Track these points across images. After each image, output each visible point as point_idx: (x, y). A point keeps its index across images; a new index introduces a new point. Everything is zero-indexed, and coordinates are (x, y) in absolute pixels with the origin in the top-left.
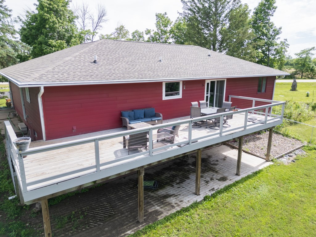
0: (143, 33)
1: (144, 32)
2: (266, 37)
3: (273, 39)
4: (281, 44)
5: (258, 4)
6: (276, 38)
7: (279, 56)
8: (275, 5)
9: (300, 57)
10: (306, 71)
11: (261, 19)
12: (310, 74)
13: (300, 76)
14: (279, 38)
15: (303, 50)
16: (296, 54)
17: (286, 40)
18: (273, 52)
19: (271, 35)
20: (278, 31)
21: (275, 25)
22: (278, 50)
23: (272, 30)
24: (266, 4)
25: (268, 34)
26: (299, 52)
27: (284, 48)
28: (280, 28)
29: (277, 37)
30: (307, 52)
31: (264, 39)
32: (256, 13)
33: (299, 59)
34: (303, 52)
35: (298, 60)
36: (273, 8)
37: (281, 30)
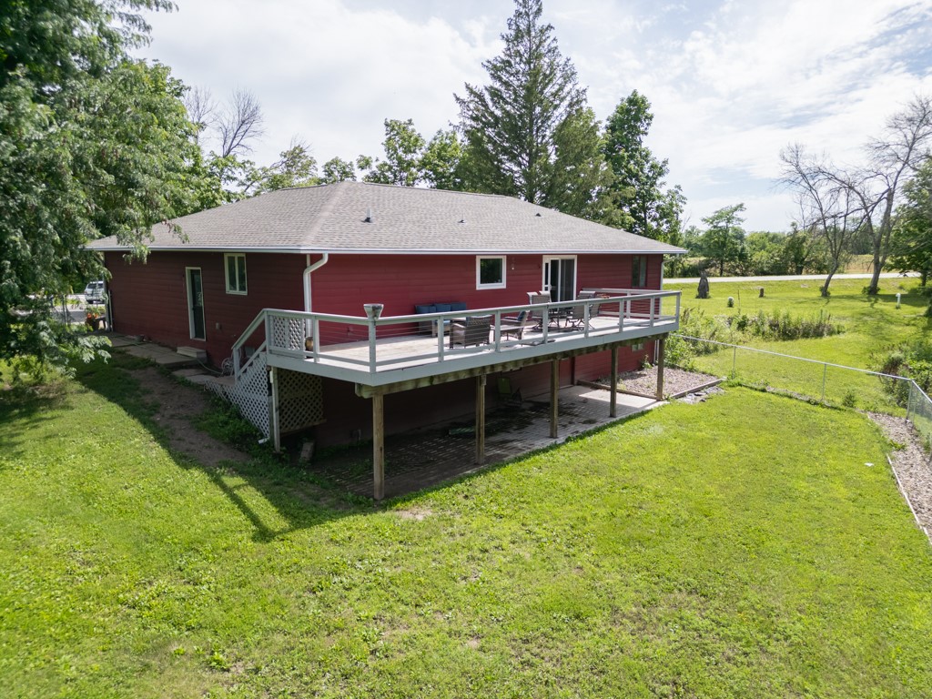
0: (351, 164)
1: (355, 163)
2: (637, 180)
3: (652, 185)
4: (668, 196)
5: (615, 109)
6: (658, 182)
7: (667, 222)
8: (649, 112)
9: (715, 227)
10: (731, 260)
11: (623, 143)
12: (737, 267)
13: (718, 271)
14: (664, 183)
15: (718, 209)
16: (704, 220)
17: (679, 187)
18: (654, 213)
19: (647, 177)
20: (661, 168)
21: (652, 156)
22: (663, 209)
23: (649, 165)
24: (631, 110)
25: (640, 173)
26: (711, 215)
27: (677, 205)
28: (665, 162)
29: (660, 180)
30: (728, 215)
31: (634, 186)
32: (612, 129)
33: (711, 231)
34: (719, 216)
35: (709, 235)
36: (646, 117)
37: (668, 166)
